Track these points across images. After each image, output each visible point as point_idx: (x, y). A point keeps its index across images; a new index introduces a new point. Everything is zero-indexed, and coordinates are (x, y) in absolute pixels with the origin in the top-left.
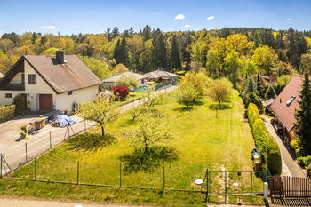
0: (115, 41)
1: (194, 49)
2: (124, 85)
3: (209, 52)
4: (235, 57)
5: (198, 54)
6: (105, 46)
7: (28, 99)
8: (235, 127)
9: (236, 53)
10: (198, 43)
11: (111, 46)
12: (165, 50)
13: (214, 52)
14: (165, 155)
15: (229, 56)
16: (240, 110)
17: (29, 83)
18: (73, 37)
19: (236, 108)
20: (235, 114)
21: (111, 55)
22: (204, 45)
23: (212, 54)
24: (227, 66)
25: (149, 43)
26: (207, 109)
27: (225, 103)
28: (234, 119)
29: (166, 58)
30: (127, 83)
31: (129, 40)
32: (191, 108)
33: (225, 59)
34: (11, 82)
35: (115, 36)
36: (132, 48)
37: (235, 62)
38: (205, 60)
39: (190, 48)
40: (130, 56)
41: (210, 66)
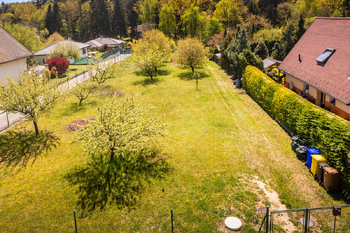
0: (46, 8)
1: (143, 8)
2: (62, 56)
4: (195, 13)
5: (147, 15)
6: (34, 15)
8: (233, 103)
9: (196, 8)
11: (41, 14)
12: (106, 12)
13: (169, 9)
14: (146, 164)
15: (188, 13)
16: (223, 78)
21: (43, 25)
22: (155, 2)
23: (165, 11)
24: (186, 25)
25: (86, 6)
26: (177, 79)
28: (224, 90)
29: (108, 22)
30: (65, 53)
31: (62, 5)
32: (157, 80)
33: (183, 17)
35: (44, 2)
36: (67, 14)
37: (195, 20)
38: (157, 20)
39: (138, 8)
40: (65, 24)
41: (163, 27)
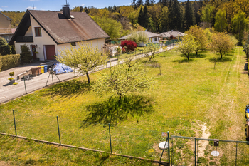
0: (139, 9)
1: (204, 12)
3: (218, 13)
4: (242, 17)
5: (207, 17)
6: (131, 14)
7: (37, 50)
8: (232, 79)
9: (243, 13)
10: (207, 6)
11: (136, 14)
12: (179, 14)
13: (222, 13)
14: (139, 106)
15: (236, 16)
16: (241, 63)
17: (36, 36)
18: (110, 8)
19: (237, 61)
20: (235, 66)
21: (136, 21)
22: (213, 8)
23: (219, 15)
24: (234, 26)
25: (166, 9)
26: (208, 61)
27: (227, 57)
28: (233, 70)
29: (180, 21)
31: (149, 8)
32: (192, 60)
33: (232, 19)
34: (26, 35)
35: (139, 5)
36: (153, 14)
37: (241, 22)
38: (214, 21)
39: (200, 11)
40: (151, 21)
41: (218, 26)
